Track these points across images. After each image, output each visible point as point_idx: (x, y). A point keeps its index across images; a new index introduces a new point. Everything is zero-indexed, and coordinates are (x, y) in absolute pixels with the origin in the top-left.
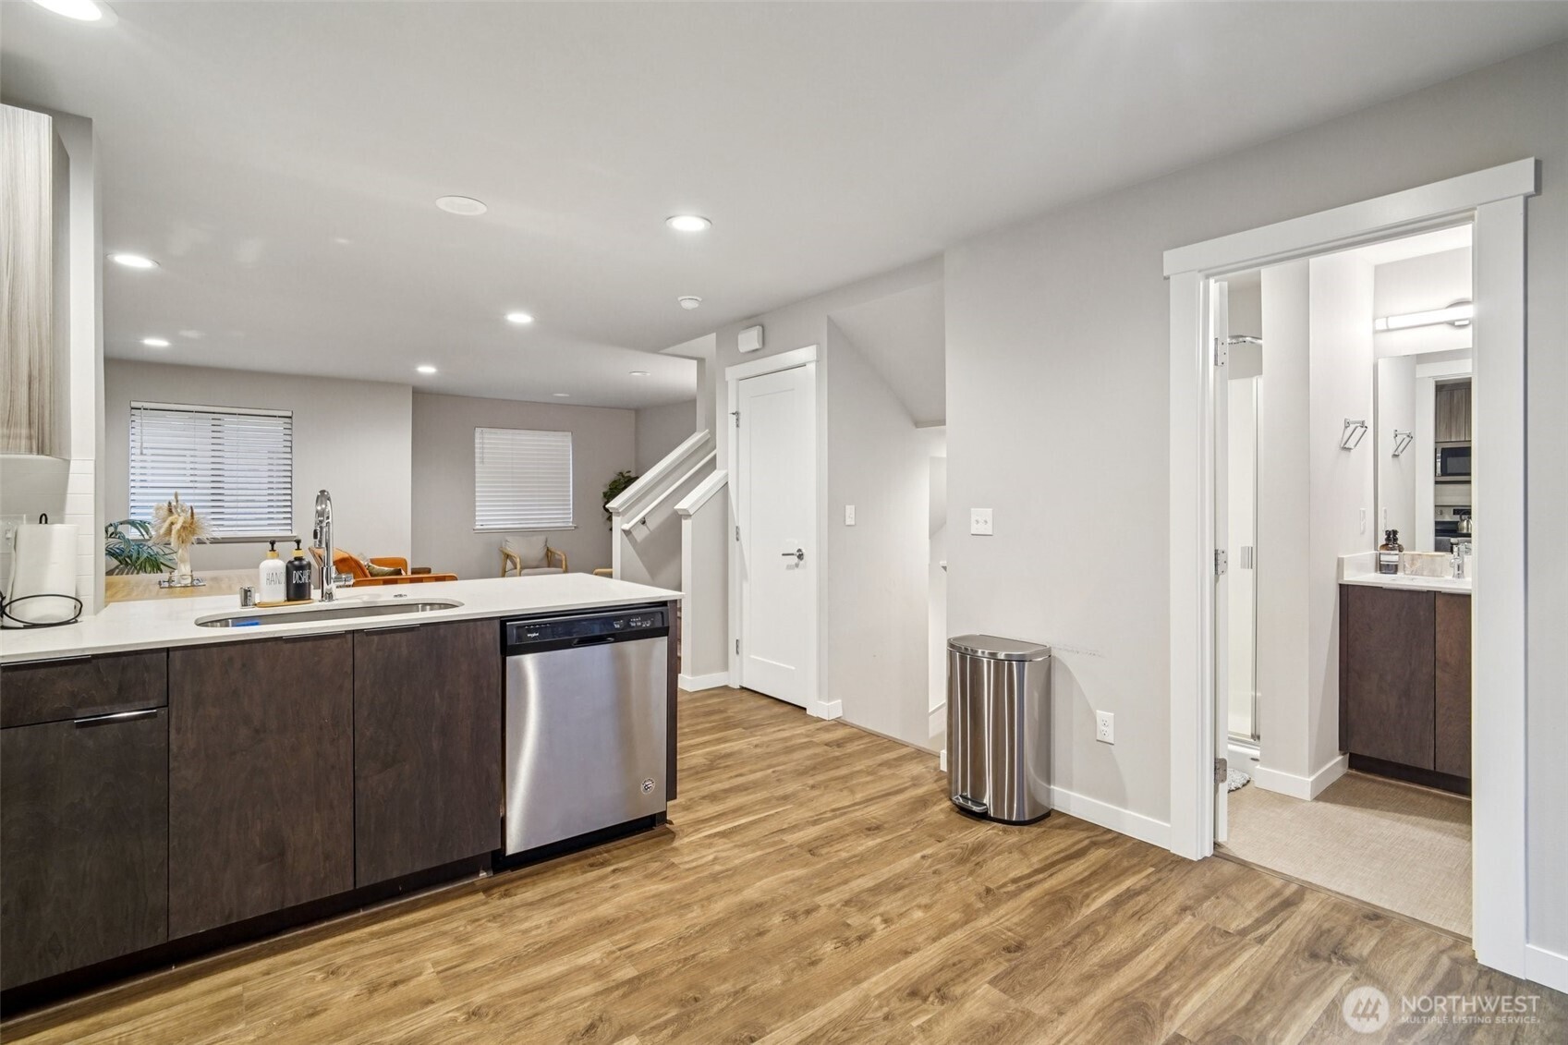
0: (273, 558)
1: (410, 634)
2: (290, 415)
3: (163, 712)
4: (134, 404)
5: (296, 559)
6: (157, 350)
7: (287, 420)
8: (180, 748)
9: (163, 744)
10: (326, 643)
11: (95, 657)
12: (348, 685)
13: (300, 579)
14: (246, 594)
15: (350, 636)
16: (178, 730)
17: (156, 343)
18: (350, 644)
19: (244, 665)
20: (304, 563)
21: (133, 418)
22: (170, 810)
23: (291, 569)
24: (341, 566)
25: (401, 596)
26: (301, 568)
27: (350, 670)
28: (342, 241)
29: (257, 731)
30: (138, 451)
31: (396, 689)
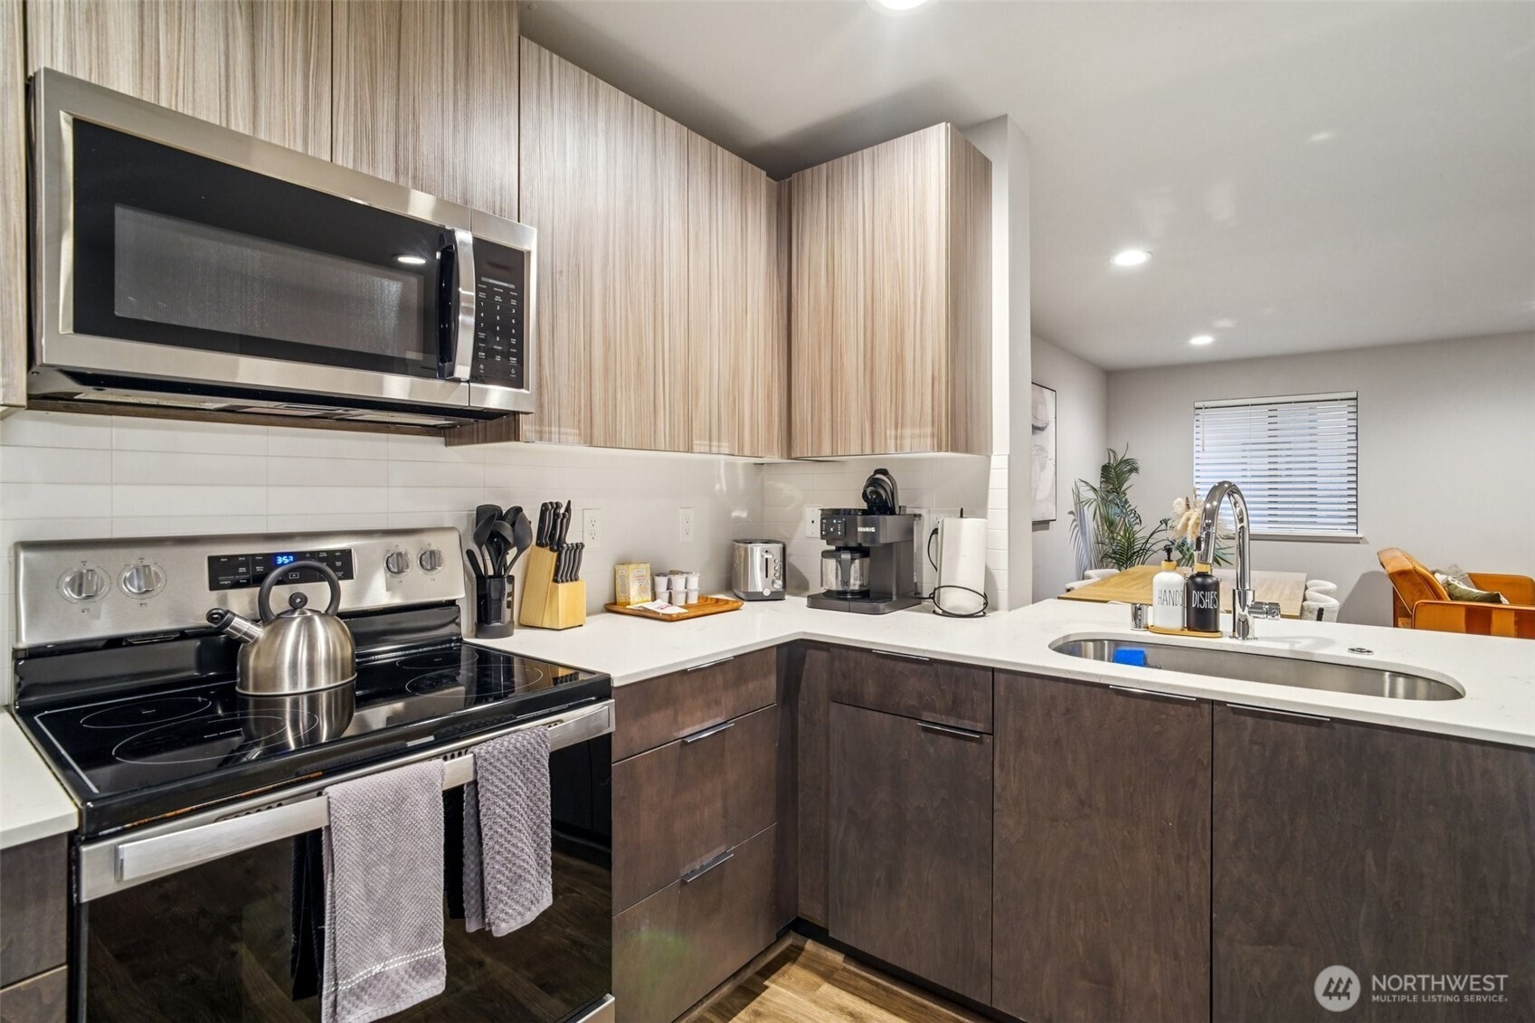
0: (1168, 570)
1: (1313, 730)
2: (1355, 396)
3: (988, 739)
4: (1197, 405)
5: (1199, 575)
6: (1202, 349)
7: (1353, 403)
8: (1004, 789)
9: (989, 778)
10: (1171, 709)
11: (933, 662)
12: (1203, 780)
13: (1201, 602)
14: (1137, 614)
15: (1207, 707)
16: (1002, 767)
17: (1201, 341)
18: (1208, 720)
19: (1068, 710)
20: (1209, 581)
21: (1197, 418)
22: (995, 857)
23: (1192, 587)
24: (1400, 580)
25: (1361, 651)
26: (1204, 588)
27: (1206, 761)
28: (1322, 136)
29: (1082, 803)
30: (1200, 449)
31: (1285, 817)
